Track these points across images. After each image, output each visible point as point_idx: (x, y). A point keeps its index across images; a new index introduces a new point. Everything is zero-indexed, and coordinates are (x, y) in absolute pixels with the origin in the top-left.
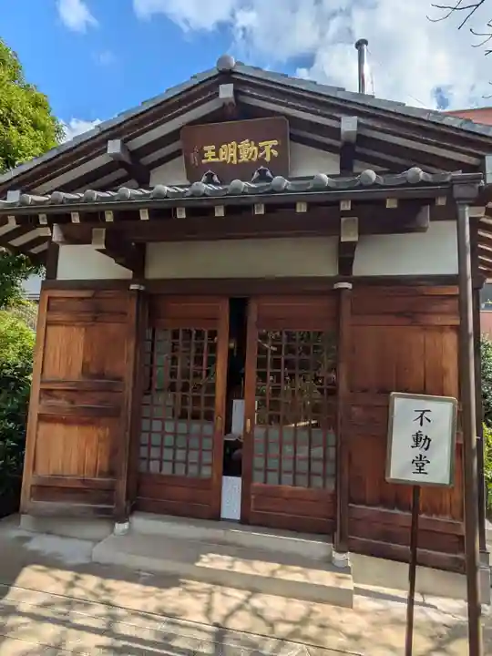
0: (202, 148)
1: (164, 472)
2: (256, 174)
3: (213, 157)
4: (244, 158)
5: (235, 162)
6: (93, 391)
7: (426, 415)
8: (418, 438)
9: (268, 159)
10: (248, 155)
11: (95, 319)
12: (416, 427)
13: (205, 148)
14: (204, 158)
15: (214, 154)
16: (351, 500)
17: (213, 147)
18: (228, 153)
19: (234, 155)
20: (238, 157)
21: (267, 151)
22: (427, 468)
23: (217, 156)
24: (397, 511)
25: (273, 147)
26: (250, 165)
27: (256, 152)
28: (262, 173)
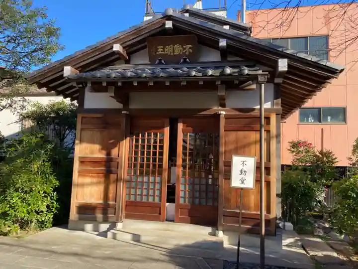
0: (157, 47)
1: (143, 201)
2: (182, 60)
3: (161, 51)
4: (176, 53)
5: (172, 54)
7: (245, 163)
8: (242, 171)
9: (187, 53)
10: (178, 51)
11: (104, 128)
12: (241, 167)
14: (157, 52)
16: (224, 208)
17: (162, 47)
18: (169, 50)
19: (172, 51)
20: (174, 52)
21: (187, 50)
22: (245, 182)
23: (164, 51)
25: (190, 48)
26: (179, 56)
27: (182, 50)
28: (185, 60)
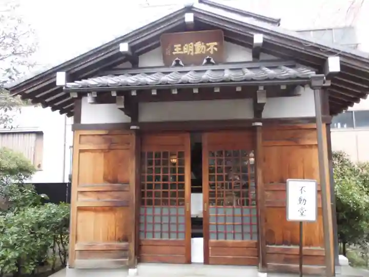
0: (173, 46)
1: (156, 238)
2: (205, 61)
3: (179, 51)
4: (197, 52)
5: (192, 54)
6: (111, 191)
7: (304, 189)
8: (300, 200)
9: (212, 52)
10: (201, 50)
12: (299, 195)
13: (175, 46)
14: (174, 51)
15: (180, 49)
16: (267, 243)
17: (180, 45)
18: (188, 49)
19: (192, 50)
20: (194, 51)
21: (211, 48)
22: (305, 213)
23: (182, 50)
24: (292, 247)
25: (215, 46)
26: (201, 56)
27: (205, 48)
28: (209, 60)
